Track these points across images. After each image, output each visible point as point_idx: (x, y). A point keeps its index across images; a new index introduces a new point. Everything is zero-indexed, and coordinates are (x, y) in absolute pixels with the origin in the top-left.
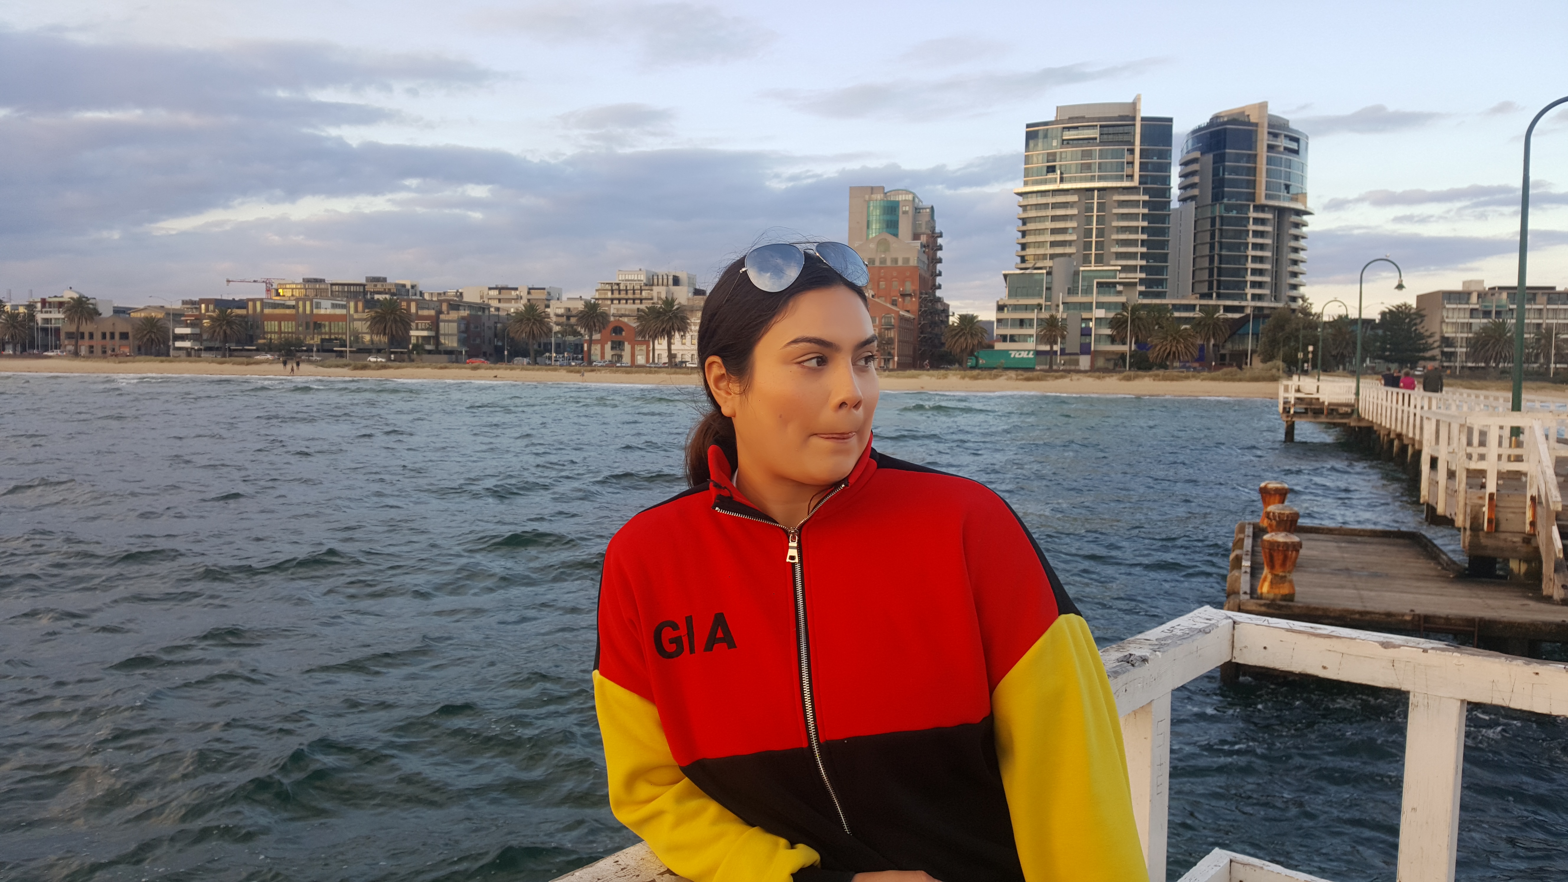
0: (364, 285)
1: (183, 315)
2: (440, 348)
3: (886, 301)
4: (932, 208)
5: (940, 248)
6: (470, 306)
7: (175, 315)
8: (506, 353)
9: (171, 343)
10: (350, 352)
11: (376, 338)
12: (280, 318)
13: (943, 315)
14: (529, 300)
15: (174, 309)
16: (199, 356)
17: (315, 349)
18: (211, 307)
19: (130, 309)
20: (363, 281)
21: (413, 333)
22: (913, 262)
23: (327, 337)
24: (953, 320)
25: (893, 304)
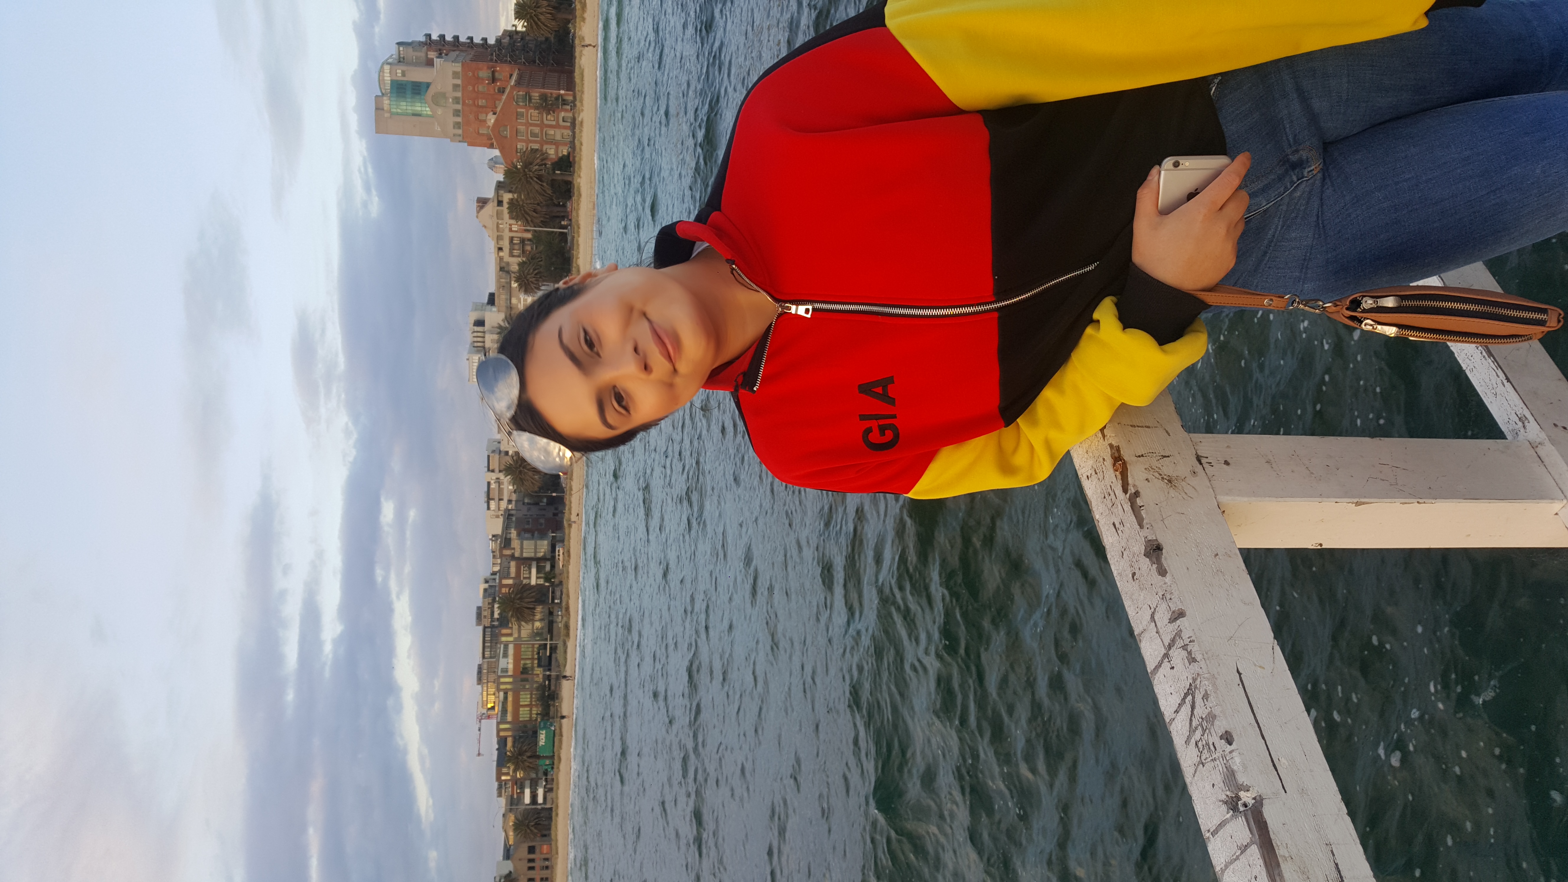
0: (485, 628)
1: (512, 796)
2: (548, 556)
3: (500, 100)
4: (399, 44)
5: (442, 37)
6: (506, 528)
7: (511, 804)
8: (554, 494)
9: (539, 807)
10: (551, 639)
11: (538, 616)
12: (517, 706)
13: (515, 37)
14: (500, 471)
15: (506, 805)
16: (553, 780)
17: (548, 673)
18: (505, 770)
19: (505, 845)
20: (481, 628)
21: (533, 582)
22: (458, 67)
23: (536, 662)
24: (521, 26)
25: (503, 92)
